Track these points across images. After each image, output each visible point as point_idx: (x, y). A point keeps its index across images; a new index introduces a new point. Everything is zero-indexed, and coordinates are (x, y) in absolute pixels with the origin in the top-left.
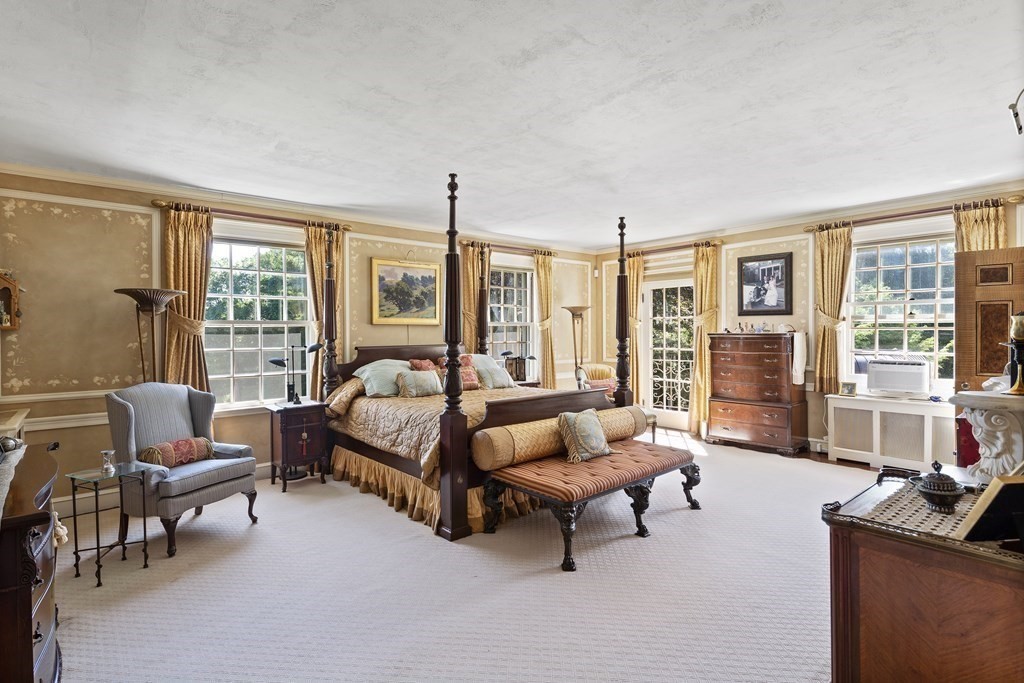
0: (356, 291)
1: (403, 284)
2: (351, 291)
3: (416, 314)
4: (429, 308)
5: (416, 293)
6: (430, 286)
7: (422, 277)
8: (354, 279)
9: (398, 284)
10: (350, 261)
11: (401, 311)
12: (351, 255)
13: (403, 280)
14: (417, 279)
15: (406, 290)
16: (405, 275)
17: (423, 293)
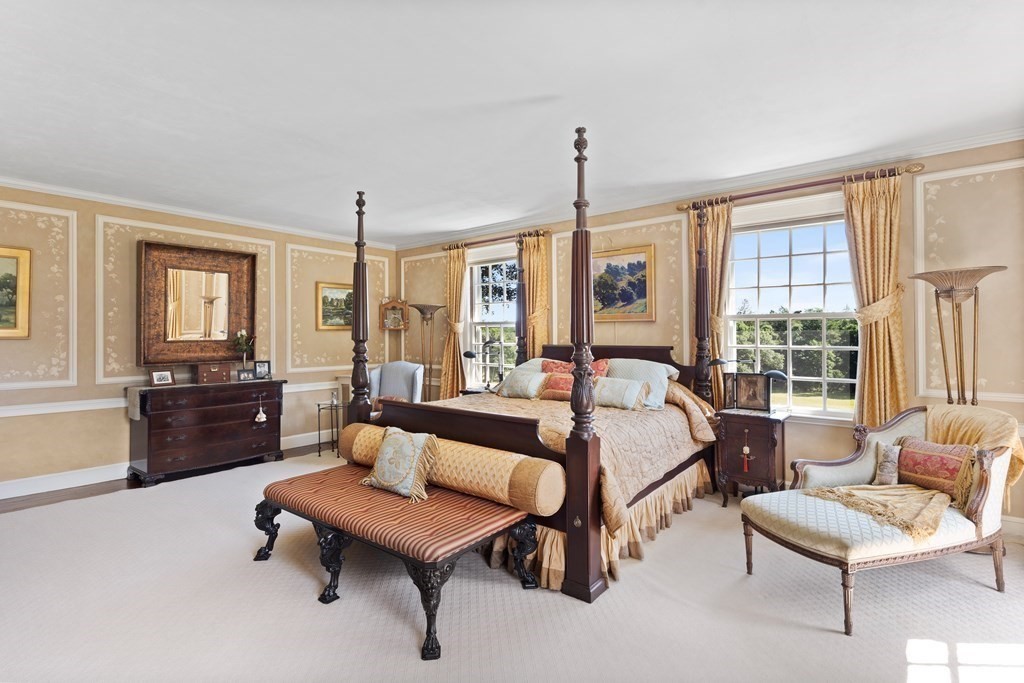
0: (563, 290)
1: (606, 277)
2: (559, 290)
3: (623, 309)
4: (639, 301)
5: (622, 284)
6: (639, 275)
7: (629, 265)
8: (561, 279)
9: (601, 277)
10: (558, 261)
11: (604, 306)
12: (558, 255)
13: (607, 272)
14: (623, 268)
15: (610, 283)
16: (609, 266)
17: (630, 284)
